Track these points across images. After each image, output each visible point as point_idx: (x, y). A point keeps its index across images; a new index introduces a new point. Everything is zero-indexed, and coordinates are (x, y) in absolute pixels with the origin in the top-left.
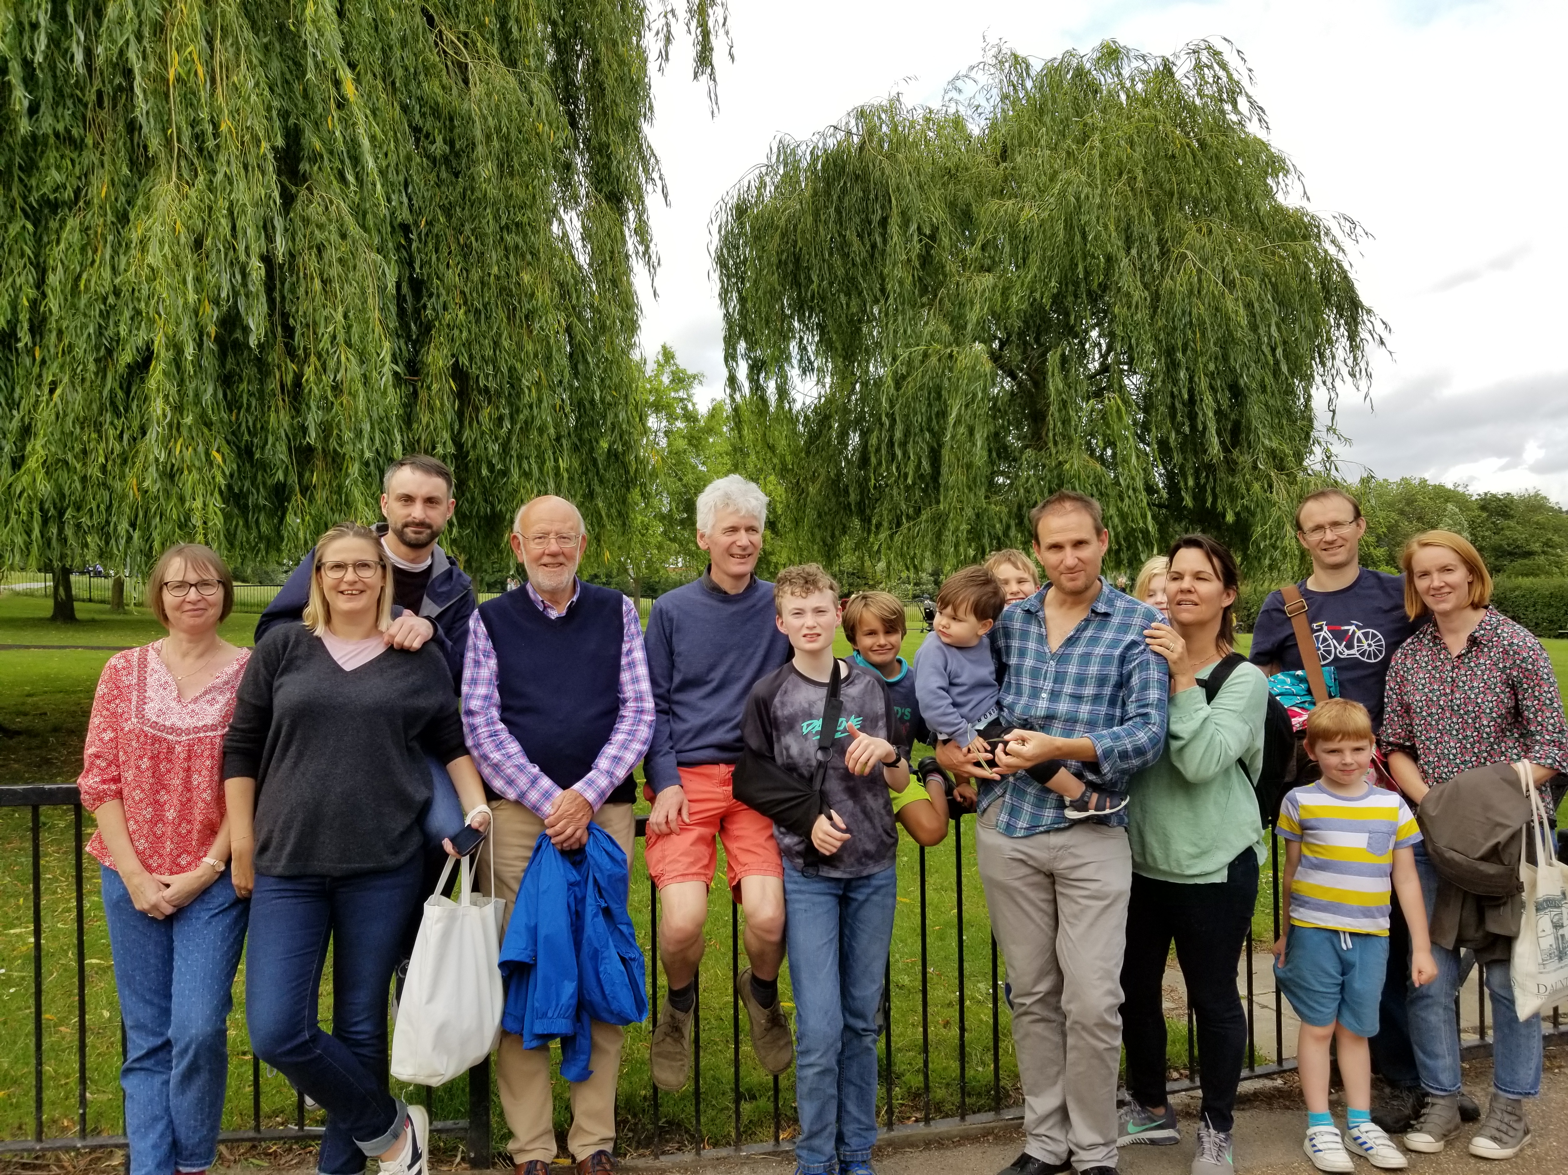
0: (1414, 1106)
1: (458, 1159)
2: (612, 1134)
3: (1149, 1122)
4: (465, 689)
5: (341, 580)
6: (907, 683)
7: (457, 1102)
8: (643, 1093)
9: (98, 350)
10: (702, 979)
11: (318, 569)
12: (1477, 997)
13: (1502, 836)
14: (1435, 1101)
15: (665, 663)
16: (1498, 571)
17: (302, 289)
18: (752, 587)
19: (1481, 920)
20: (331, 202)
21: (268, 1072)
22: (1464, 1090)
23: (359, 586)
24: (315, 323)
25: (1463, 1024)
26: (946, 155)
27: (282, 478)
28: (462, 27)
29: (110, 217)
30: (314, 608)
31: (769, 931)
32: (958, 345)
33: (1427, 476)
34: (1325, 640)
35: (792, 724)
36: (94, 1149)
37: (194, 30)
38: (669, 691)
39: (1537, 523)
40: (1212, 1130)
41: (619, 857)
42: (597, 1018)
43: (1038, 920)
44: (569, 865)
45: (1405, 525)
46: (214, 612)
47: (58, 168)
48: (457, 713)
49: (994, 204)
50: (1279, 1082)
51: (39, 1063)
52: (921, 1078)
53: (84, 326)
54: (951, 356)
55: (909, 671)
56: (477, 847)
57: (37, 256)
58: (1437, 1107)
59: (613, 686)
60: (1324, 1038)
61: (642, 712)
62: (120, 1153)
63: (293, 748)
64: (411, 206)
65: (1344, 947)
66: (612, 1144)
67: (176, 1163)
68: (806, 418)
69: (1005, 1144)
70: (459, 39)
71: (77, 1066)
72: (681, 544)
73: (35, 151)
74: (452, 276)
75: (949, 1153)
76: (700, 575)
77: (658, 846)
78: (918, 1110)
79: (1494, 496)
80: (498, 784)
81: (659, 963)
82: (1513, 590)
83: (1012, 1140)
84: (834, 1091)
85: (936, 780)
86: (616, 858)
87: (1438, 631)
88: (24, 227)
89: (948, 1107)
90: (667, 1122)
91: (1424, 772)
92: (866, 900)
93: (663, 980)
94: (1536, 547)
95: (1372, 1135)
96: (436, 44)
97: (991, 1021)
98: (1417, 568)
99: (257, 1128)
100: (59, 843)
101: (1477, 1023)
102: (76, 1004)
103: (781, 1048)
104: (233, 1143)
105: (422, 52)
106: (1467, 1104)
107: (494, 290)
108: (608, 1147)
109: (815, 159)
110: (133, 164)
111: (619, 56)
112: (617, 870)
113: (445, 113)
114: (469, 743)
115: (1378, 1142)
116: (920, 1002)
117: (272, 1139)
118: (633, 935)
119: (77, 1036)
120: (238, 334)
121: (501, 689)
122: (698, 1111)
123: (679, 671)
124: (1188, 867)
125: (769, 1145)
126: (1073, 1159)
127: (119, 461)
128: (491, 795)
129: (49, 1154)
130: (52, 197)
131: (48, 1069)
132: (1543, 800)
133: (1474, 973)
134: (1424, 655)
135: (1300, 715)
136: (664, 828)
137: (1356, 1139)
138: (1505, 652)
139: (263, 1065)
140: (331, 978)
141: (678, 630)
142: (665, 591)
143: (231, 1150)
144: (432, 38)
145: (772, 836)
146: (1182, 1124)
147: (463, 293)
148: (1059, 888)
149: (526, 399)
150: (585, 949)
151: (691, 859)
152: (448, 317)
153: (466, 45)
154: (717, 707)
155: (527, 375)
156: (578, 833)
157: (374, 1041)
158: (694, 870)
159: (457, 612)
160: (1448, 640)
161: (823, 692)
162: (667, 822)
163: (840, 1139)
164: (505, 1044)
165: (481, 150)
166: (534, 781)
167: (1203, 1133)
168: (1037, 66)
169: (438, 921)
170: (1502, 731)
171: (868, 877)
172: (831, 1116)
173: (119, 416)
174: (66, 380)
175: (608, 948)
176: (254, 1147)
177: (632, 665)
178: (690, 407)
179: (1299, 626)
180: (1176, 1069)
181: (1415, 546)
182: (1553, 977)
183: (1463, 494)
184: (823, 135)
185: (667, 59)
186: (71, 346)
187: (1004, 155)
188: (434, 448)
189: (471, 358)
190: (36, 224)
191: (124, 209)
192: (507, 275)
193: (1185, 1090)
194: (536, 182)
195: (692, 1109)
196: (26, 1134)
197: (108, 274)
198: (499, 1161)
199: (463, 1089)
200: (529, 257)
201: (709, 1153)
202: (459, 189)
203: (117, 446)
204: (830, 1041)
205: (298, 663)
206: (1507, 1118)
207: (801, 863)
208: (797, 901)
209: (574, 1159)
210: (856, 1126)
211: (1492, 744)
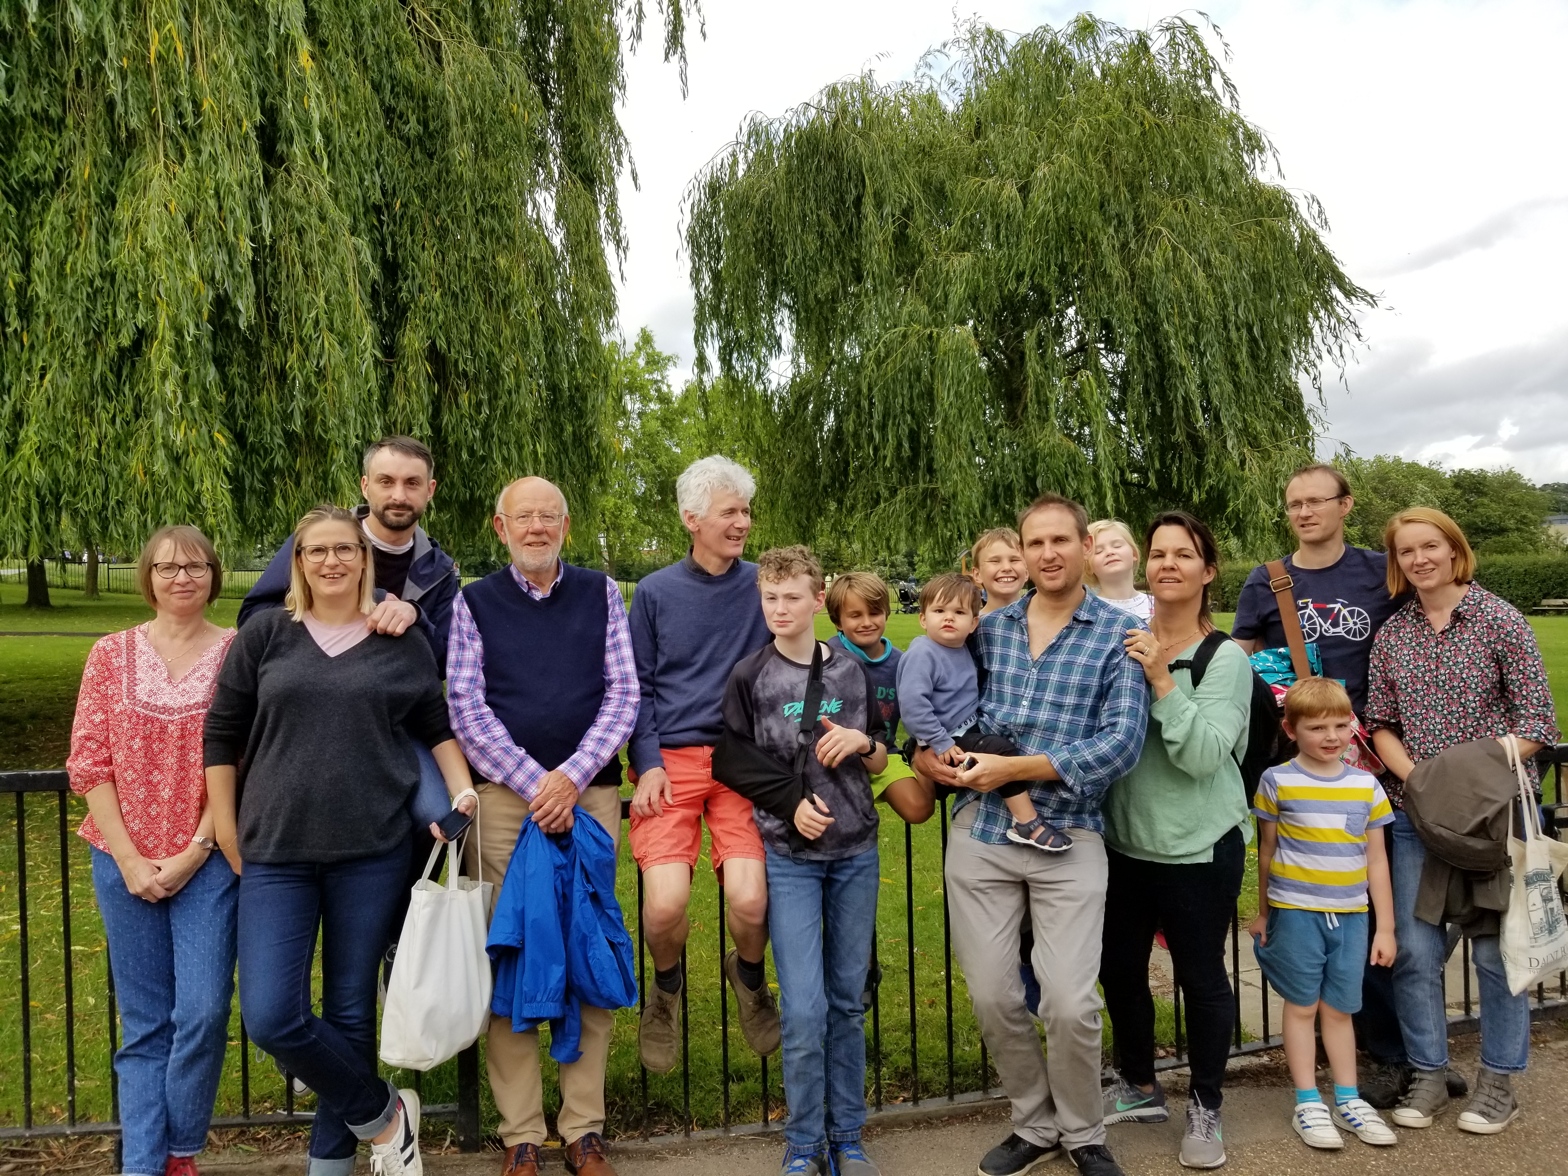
0: (1401, 1082)
1: (448, 1143)
2: (602, 1116)
3: (1139, 1100)
4: (450, 671)
5: (322, 564)
6: (890, 663)
7: (444, 1085)
8: (631, 1075)
9: (87, 334)
11: (298, 553)
12: (1461, 973)
13: (1490, 811)
14: (1422, 1076)
15: (649, 645)
17: (284, 274)
18: (735, 569)
19: (1468, 895)
20: (310, 185)
21: (257, 1056)
22: (1451, 1065)
23: (340, 569)
24: (297, 308)
25: (1448, 1000)
26: (920, 132)
28: (434, 5)
29: (94, 199)
30: (295, 592)
31: (750, 914)
32: (938, 326)
35: (773, 706)
36: (82, 1136)
37: (173, 7)
38: (653, 674)
39: (1512, 500)
40: (1201, 1108)
42: (586, 1002)
44: (555, 848)
45: (1381, 505)
46: (202, 595)
47: (37, 149)
48: (441, 697)
49: (973, 182)
50: (1265, 1059)
51: (27, 1049)
52: (909, 1058)
53: (72, 310)
54: (930, 336)
55: (893, 651)
56: (464, 831)
57: (21, 239)
58: (1425, 1083)
59: (600, 666)
60: (1308, 1017)
61: (627, 693)
62: (109, 1139)
63: (280, 735)
64: (383, 187)
65: (1330, 927)
66: (601, 1127)
67: (170, 1149)
68: (782, 399)
69: (993, 1123)
70: (431, 16)
71: (64, 1053)
72: (655, 526)
73: (14, 131)
74: (428, 258)
75: (938, 1132)
77: (641, 829)
78: (905, 1089)
79: (1467, 472)
80: (484, 767)
81: (645, 945)
82: (1490, 566)
83: (1001, 1119)
84: (821, 1073)
86: (603, 843)
87: (1421, 607)
88: (7, 210)
89: (935, 1087)
90: (656, 1104)
91: (1410, 748)
92: (848, 882)
93: (649, 962)
94: (1511, 524)
95: (1360, 1111)
96: (409, 22)
98: (1400, 545)
99: (246, 1113)
100: (39, 830)
101: (1462, 999)
102: (63, 991)
103: (770, 1030)
104: (222, 1129)
105: (394, 30)
106: (1455, 1079)
107: (471, 274)
108: (598, 1130)
109: (788, 136)
110: (114, 143)
111: (591, 35)
112: (604, 854)
113: (418, 93)
114: (455, 726)
115: (1367, 1118)
116: (907, 983)
117: (261, 1125)
118: (620, 919)
119: (64, 1023)
120: (228, 316)
121: (486, 671)
122: (686, 1093)
123: (663, 654)
124: (1174, 847)
125: (758, 1126)
126: (1063, 1139)
127: (112, 445)
128: (477, 779)
129: (38, 1141)
130: (32, 178)
131: (35, 1056)
132: (1529, 775)
133: (1459, 950)
134: (1407, 633)
135: (1281, 692)
136: (647, 810)
137: (1344, 1115)
138: (1489, 627)
141: (662, 611)
143: (220, 1136)
144: (404, 16)
145: (752, 820)
146: (1171, 1102)
147: (438, 275)
148: (1033, 894)
149: (504, 385)
150: (574, 934)
151: (674, 841)
152: (423, 299)
153: (438, 22)
154: (701, 688)
155: (506, 360)
156: (564, 815)
157: (364, 1026)
158: (677, 851)
159: (440, 595)
160: (1432, 616)
161: (805, 674)
162: (650, 804)
163: (829, 1120)
164: (495, 1027)
165: (455, 131)
166: (520, 764)
167: (1193, 1110)
168: (1011, 40)
169: (425, 906)
170: (1488, 705)
171: (851, 859)
172: (819, 1097)
173: (110, 399)
174: (56, 364)
175: (596, 932)
176: (243, 1133)
177: (617, 646)
178: (665, 388)
179: (1284, 601)
180: (1163, 1047)
181: (1397, 523)
182: (1544, 951)
183: (1437, 472)
184: (796, 112)
185: (639, 37)
186: (59, 331)
187: (978, 131)
189: (449, 342)
190: (19, 207)
191: (108, 191)
192: (483, 258)
193: (1173, 1068)
194: (511, 165)
195: (681, 1090)
196: (15, 1122)
197: (94, 257)
198: (490, 1145)
199: (451, 1074)
200: (505, 240)
201: (698, 1134)
202: (434, 168)
203: (111, 430)
204: (815, 1025)
205: (283, 649)
206: (1495, 1093)
207: (782, 846)
208: (782, 884)
209: (563, 1141)
210: (845, 1106)
211: (1478, 719)
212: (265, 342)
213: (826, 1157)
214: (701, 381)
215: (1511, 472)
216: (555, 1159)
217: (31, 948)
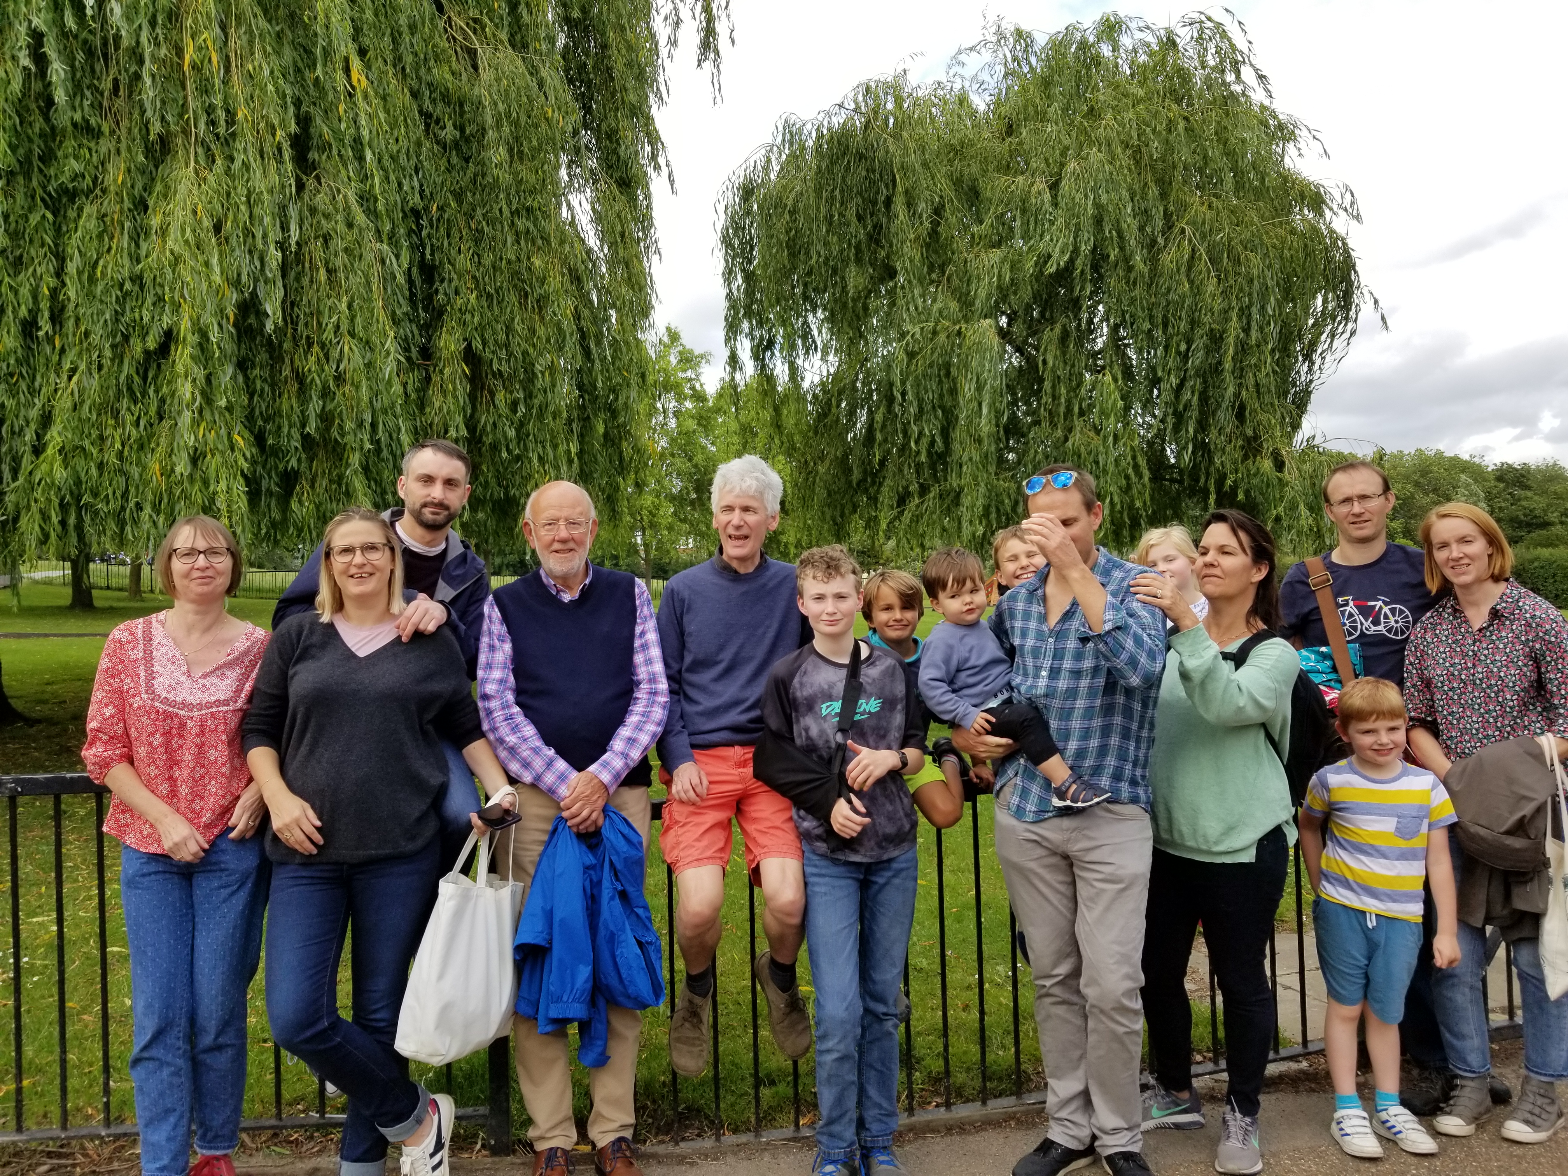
0: (1443, 1088)
1: (478, 1146)
2: (632, 1120)
3: (1174, 1106)
4: (480, 673)
5: (350, 564)
7: (476, 1088)
8: (662, 1079)
9: (115, 337)
10: (719, 963)
11: (328, 555)
12: (1505, 976)
13: (1527, 809)
14: (1464, 1082)
15: (676, 643)
16: (1516, 542)
17: (308, 278)
18: (763, 566)
19: (1508, 897)
20: (339, 191)
21: (289, 1060)
22: (1494, 1071)
23: (368, 569)
24: (319, 312)
25: (1491, 1004)
26: (952, 131)
27: (295, 466)
28: (473, 13)
29: (127, 204)
30: (324, 595)
31: (789, 915)
32: (967, 322)
33: (1441, 448)
34: (1351, 615)
35: (811, 705)
36: (117, 1137)
37: (209, 18)
38: (680, 672)
39: (1555, 493)
40: (1238, 1114)
41: (635, 840)
42: (613, 1002)
43: (1056, 902)
44: (584, 848)
45: (1422, 499)
46: (222, 582)
47: (77, 158)
48: (472, 698)
49: (1003, 180)
50: (1304, 1065)
51: (64, 1051)
52: (941, 1062)
53: (101, 313)
54: (959, 333)
57: (56, 245)
58: (1468, 1090)
59: (627, 668)
60: (1351, 1019)
61: (655, 693)
64: (421, 192)
65: (1370, 926)
66: (631, 1131)
68: (815, 396)
69: (1027, 1129)
70: (467, 24)
71: (100, 1054)
72: (691, 524)
73: (54, 140)
74: (464, 261)
75: (970, 1138)
76: (710, 555)
77: (673, 831)
78: (939, 1094)
79: (1510, 466)
80: (514, 767)
81: (676, 948)
82: (1532, 561)
83: (1034, 1125)
84: (854, 1077)
85: (951, 760)
86: (632, 841)
87: (1459, 604)
88: (44, 217)
89: (968, 1092)
90: (687, 1108)
91: (1448, 747)
92: (886, 884)
93: (680, 964)
94: (1554, 517)
95: (1400, 1119)
96: (446, 31)
97: (1011, 1004)
98: (1436, 540)
99: (279, 1116)
100: (79, 831)
101: (1506, 1003)
102: (99, 992)
103: (799, 1033)
104: (255, 1131)
105: (432, 37)
106: (1497, 1085)
107: (506, 275)
108: (628, 1134)
109: (820, 137)
110: (148, 151)
111: (626, 41)
112: (634, 852)
113: (455, 99)
114: (485, 727)
115: (1408, 1126)
116: (939, 986)
117: (293, 1128)
118: (649, 919)
119: (100, 1024)
120: (252, 320)
121: (516, 672)
122: (717, 1096)
123: (690, 651)
124: (1216, 845)
125: (789, 1132)
126: (1097, 1144)
127: (135, 447)
129: (74, 1143)
130: (70, 186)
131: (71, 1057)
133: (1501, 952)
134: (1444, 629)
137: (1384, 1122)
138: (1529, 625)
139: (284, 1052)
140: (350, 964)
141: (689, 608)
142: (676, 572)
143: (253, 1138)
144: (441, 24)
145: (791, 819)
146: (1207, 1108)
147: (474, 277)
148: (1077, 871)
149: (539, 383)
150: (602, 933)
151: (706, 844)
152: (459, 302)
153: (475, 31)
155: (540, 359)
156: (594, 815)
158: (709, 853)
159: (471, 596)
160: (1470, 613)
161: (843, 673)
163: (861, 1124)
164: (522, 1029)
165: (491, 135)
166: (550, 764)
167: (1229, 1117)
168: (1041, 40)
170: (1525, 704)
171: (890, 861)
172: (851, 1101)
173: (135, 402)
174: (83, 366)
175: (624, 931)
176: (275, 1135)
177: (645, 647)
178: (698, 386)
180: (1200, 1052)
181: (1434, 520)
183: (1479, 466)
184: (829, 114)
185: (676, 44)
186: (87, 334)
187: (1010, 130)
188: (446, 432)
189: (484, 343)
190: (55, 214)
191: (141, 197)
192: (518, 259)
193: (1210, 1073)
194: (546, 167)
195: (712, 1094)
196: (51, 1123)
197: (127, 262)
198: (519, 1148)
199: (483, 1076)
200: (540, 242)
201: (729, 1139)
202: (470, 174)
203: (134, 432)
204: (849, 1027)
205: (314, 651)
206: (1540, 1101)
207: (822, 846)
208: (817, 884)
209: (594, 1146)
210: (877, 1111)
211: (1515, 718)
212: (287, 345)
213: (857, 1163)
214: (733, 379)
215: (1555, 465)
216: (585, 1163)
217: (67, 949)
